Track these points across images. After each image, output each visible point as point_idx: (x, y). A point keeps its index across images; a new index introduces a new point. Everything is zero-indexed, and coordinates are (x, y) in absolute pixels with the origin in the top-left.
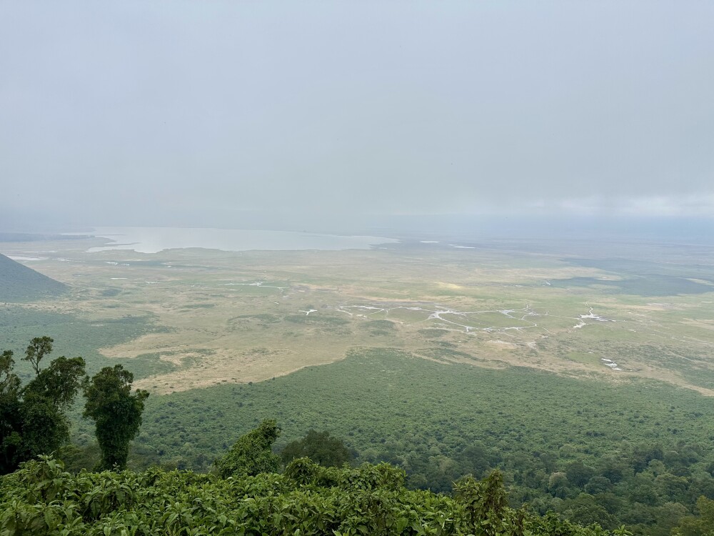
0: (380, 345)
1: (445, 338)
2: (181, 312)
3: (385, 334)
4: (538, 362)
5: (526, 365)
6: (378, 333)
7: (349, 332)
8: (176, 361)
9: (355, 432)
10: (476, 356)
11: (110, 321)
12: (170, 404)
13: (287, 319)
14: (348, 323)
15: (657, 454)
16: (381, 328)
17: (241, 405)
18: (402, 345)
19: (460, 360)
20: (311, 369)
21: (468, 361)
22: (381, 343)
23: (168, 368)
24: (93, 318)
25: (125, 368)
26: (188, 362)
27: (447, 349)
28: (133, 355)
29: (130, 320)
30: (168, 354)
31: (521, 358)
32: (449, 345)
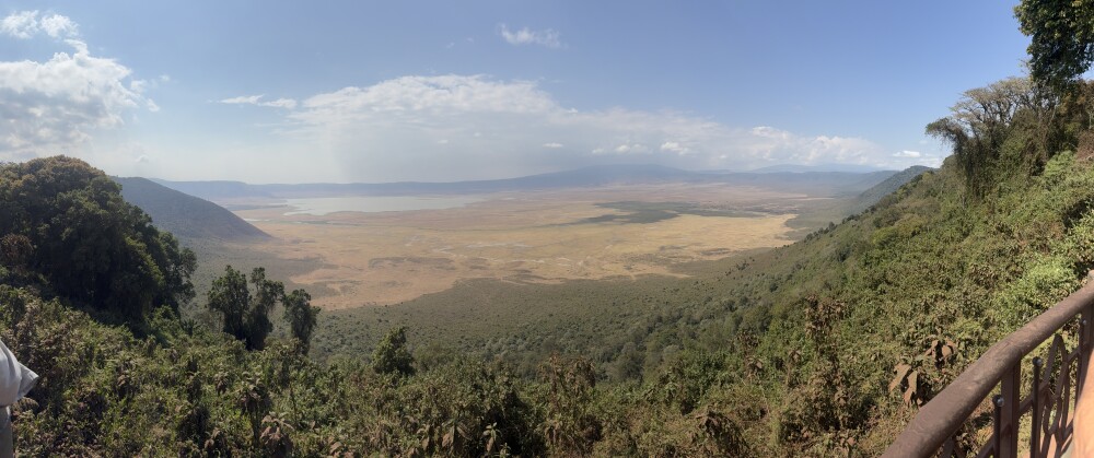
0: (478, 276)
1: (523, 267)
2: (339, 255)
3: (481, 268)
4: (586, 275)
5: (578, 277)
6: (476, 268)
7: (453, 269)
8: (337, 287)
9: (463, 340)
10: (545, 277)
11: (296, 260)
12: (334, 317)
13: (409, 259)
15: (660, 319)
16: (476, 264)
17: (380, 321)
18: (492, 274)
19: (536, 281)
20: (429, 295)
21: (540, 281)
22: (478, 275)
23: (332, 293)
24: (287, 257)
25: (307, 291)
26: (344, 289)
27: (525, 274)
28: (310, 283)
29: (308, 260)
30: (332, 282)
31: (575, 274)
32: (527, 271)
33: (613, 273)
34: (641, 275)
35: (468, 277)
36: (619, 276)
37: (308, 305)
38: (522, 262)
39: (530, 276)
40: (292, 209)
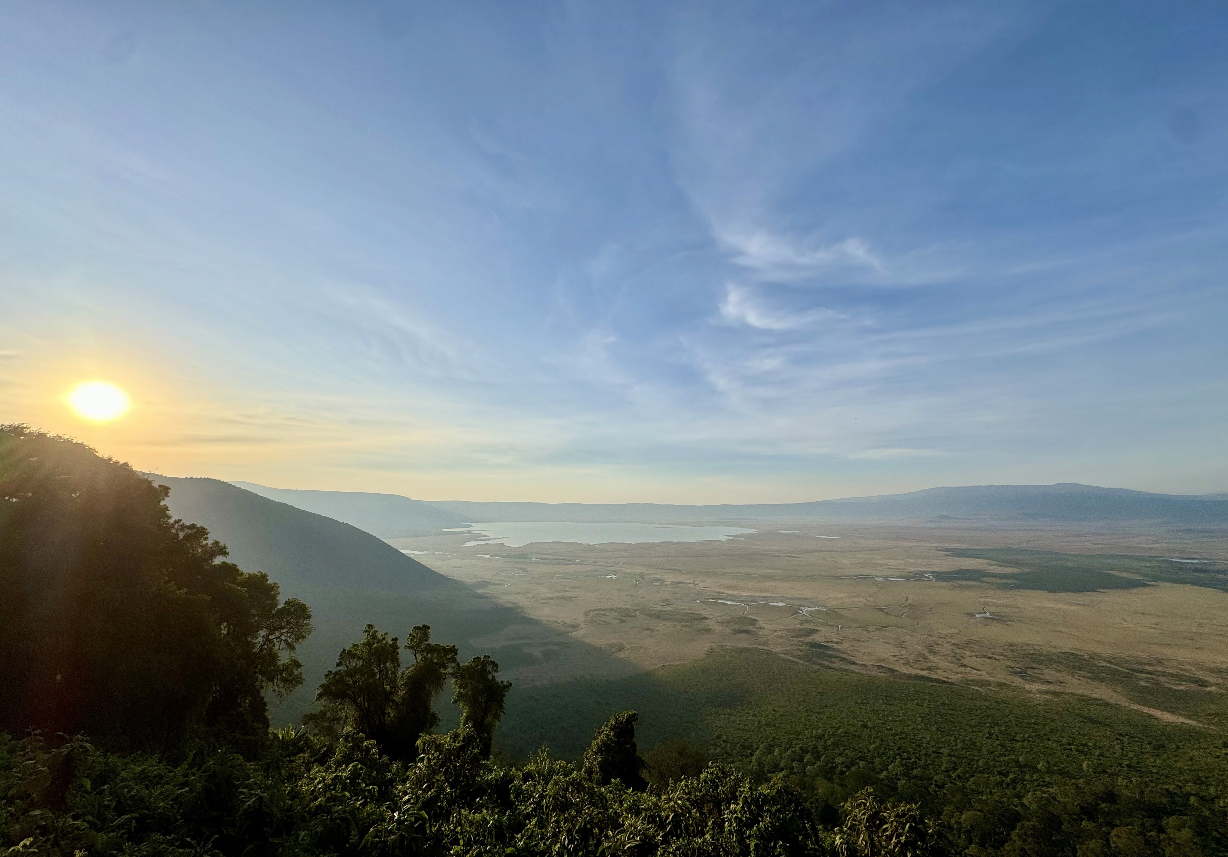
0: (745, 645)
1: (818, 638)
2: (543, 603)
3: (747, 632)
4: (929, 669)
5: (915, 672)
6: (742, 632)
7: (706, 630)
8: (537, 653)
10: (853, 659)
12: (531, 698)
13: (644, 612)
14: (707, 618)
16: (742, 626)
18: (766, 643)
19: (838, 664)
20: (670, 669)
21: (844, 666)
22: (743, 642)
23: (529, 661)
26: (546, 655)
27: (821, 650)
28: (497, 647)
29: (498, 611)
30: (529, 645)
31: (907, 663)
32: (821, 646)
33: (985, 677)
34: (1056, 694)
35: (728, 645)
36: (1001, 685)
37: (494, 678)
38: (816, 631)
39: (831, 656)
40: (476, 537)
